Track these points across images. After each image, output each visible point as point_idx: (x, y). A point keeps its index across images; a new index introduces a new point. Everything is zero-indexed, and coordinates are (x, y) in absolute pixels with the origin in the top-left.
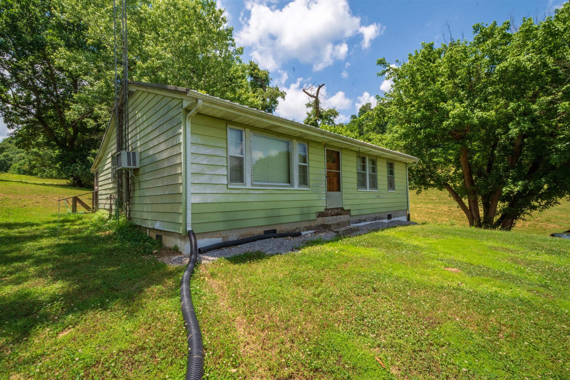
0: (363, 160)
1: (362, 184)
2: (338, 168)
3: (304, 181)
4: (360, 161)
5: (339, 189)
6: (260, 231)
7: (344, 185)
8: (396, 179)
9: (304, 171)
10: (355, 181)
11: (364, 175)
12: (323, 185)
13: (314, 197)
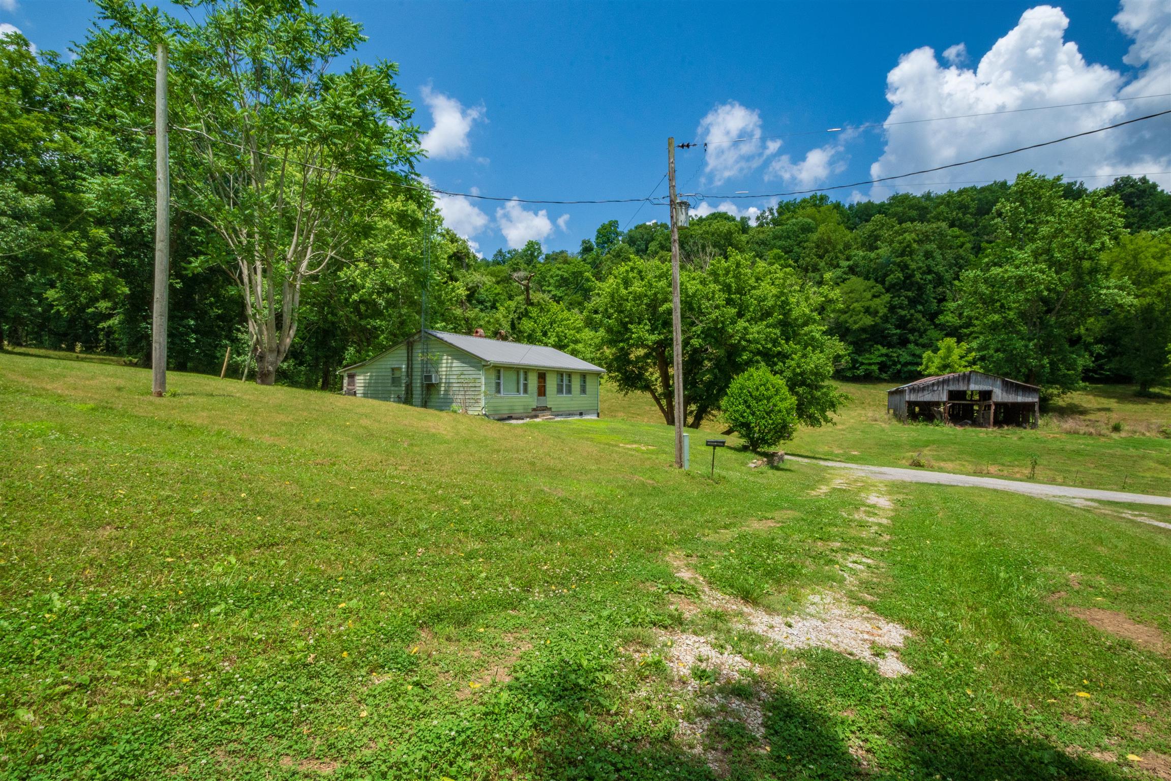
0: (562, 375)
1: (560, 391)
2: (545, 382)
3: (526, 391)
4: (559, 377)
5: (545, 395)
6: (506, 416)
7: (547, 392)
8: (587, 387)
9: (525, 385)
10: (556, 390)
11: (562, 386)
12: (536, 394)
13: (530, 400)
